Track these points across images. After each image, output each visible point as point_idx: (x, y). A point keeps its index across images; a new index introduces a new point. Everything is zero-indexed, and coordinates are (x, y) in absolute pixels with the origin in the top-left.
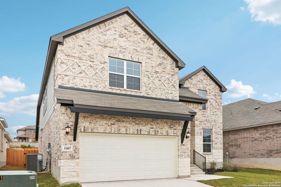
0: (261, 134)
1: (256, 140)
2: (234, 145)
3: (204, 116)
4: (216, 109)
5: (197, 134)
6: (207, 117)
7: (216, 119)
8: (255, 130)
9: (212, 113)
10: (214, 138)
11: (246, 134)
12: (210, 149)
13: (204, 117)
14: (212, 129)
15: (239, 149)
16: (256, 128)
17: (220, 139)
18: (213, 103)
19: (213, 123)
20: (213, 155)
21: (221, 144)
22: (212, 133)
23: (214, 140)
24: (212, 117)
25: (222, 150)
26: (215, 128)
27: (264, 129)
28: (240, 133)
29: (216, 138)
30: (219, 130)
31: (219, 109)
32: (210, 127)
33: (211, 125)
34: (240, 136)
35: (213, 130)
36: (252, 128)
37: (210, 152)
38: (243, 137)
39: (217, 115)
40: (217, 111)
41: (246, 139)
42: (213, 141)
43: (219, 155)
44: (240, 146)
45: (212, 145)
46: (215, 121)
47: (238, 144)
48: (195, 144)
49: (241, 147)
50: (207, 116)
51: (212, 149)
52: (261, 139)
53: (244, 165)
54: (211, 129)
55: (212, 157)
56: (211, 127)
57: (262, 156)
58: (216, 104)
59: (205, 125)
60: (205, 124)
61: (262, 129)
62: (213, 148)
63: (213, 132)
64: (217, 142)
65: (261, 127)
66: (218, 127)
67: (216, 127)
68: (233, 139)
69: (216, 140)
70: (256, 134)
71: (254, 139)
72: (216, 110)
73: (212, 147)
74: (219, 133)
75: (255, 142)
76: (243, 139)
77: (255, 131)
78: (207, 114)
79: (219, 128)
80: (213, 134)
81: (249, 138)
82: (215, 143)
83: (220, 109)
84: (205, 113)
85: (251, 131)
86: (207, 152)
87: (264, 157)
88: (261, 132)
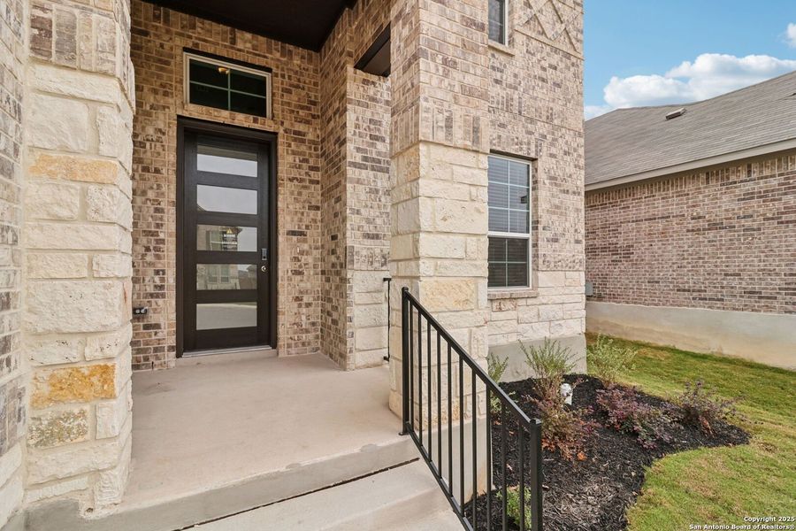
0: (750, 196)
1: (714, 226)
2: (604, 249)
3: (498, 75)
4: (556, 50)
5: (441, 136)
6: (510, 86)
7: (557, 108)
8: (713, 182)
9: (538, 72)
10: (543, 206)
11: (659, 203)
12: (525, 268)
13: (497, 81)
14: (533, 160)
15: (624, 265)
16: (716, 172)
17: (572, 215)
18: (542, 19)
19: (541, 128)
20: (541, 299)
21: (578, 242)
22: (535, 182)
23: (544, 220)
24: (539, 93)
25: (583, 274)
26: (552, 156)
27: (767, 172)
28: (629, 201)
29: (557, 207)
30: (570, 169)
31: (568, 56)
32: (524, 147)
33: (530, 133)
34: (632, 213)
35: (539, 163)
36: (693, 174)
37: (524, 282)
38: (642, 215)
39: (559, 86)
40: (562, 65)
41: (660, 225)
42: (540, 227)
43: (564, 298)
44: (628, 255)
45: (535, 245)
46: (550, 119)
47: (621, 242)
48: (416, 231)
49: (634, 257)
50: (511, 80)
51: (536, 269)
52: (748, 223)
53: (651, 331)
54: (533, 155)
55: (534, 312)
56: (533, 148)
57: (752, 301)
58: (558, 25)
59: (501, 132)
60: (502, 126)
61: (754, 176)
62: (541, 261)
63: (542, 176)
64: (561, 229)
65: (748, 163)
66: (566, 153)
67: (553, 150)
68: (599, 224)
69: (555, 217)
70: (719, 201)
71: (702, 224)
72: (554, 60)
73: (536, 256)
74: (569, 185)
75: (711, 234)
76: (645, 225)
77: (715, 187)
78: (509, 72)
79: (567, 158)
80: (540, 185)
81: (675, 221)
82: (549, 234)
83: (574, 60)
84: (502, 58)
85: (690, 187)
86: (510, 284)
87: (768, 308)
88: (749, 186)
